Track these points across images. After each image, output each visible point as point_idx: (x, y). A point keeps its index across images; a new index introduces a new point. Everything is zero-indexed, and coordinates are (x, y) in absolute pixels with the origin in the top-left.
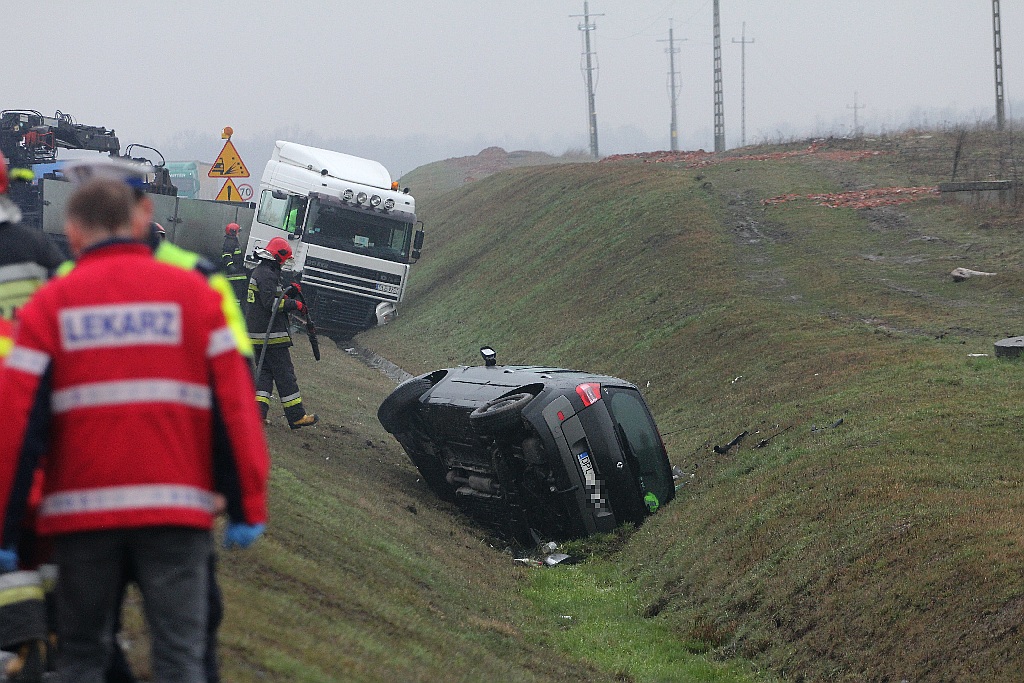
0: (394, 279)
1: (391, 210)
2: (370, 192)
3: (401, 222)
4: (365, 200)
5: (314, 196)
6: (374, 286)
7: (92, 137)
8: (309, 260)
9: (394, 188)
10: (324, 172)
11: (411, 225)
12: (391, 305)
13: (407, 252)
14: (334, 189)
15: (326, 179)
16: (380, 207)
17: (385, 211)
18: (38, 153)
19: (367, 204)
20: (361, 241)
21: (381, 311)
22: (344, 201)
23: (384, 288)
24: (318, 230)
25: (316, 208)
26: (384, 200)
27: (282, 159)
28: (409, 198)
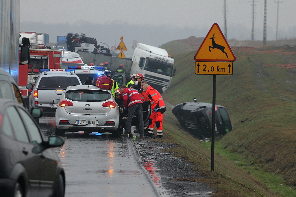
0: (168, 81)
1: (168, 63)
2: (162, 57)
3: (170, 66)
4: (161, 60)
5: (148, 58)
6: (162, 82)
7: (90, 40)
8: (146, 75)
9: (169, 57)
10: (151, 52)
11: (173, 67)
12: (166, 88)
13: (171, 73)
14: (153, 56)
15: (151, 54)
16: (165, 62)
17: (166, 63)
18: (77, 44)
19: (161, 61)
20: (160, 70)
21: (164, 89)
22: (155, 60)
23: (165, 83)
24: (148, 67)
25: (148, 61)
26: (166, 60)
27: (139, 48)
28: (173, 60)
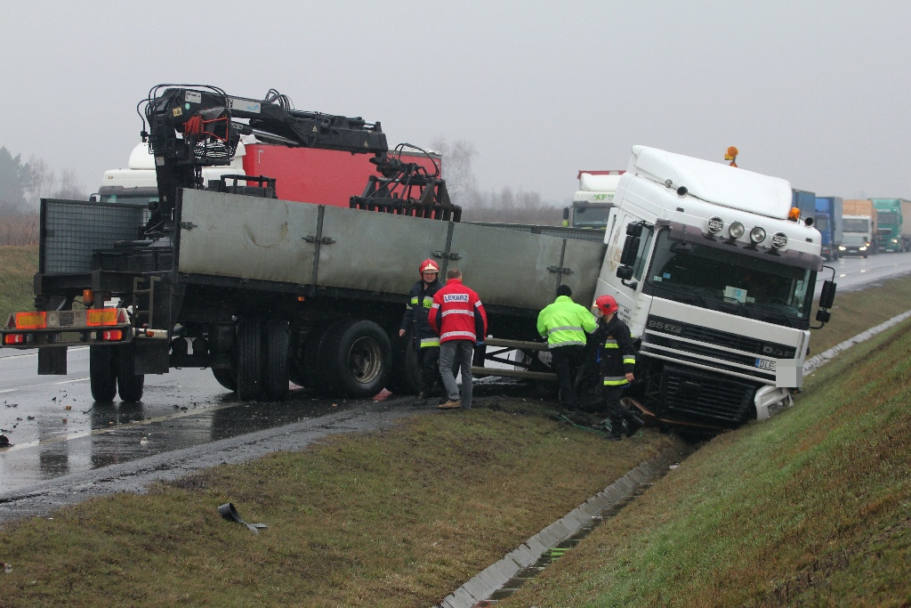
1: (783, 249)
2: (749, 221)
3: (800, 268)
4: (740, 234)
5: (664, 226)
6: (752, 361)
7: (323, 131)
8: (653, 321)
9: (792, 218)
10: (682, 191)
11: (813, 273)
12: (778, 390)
13: (807, 312)
14: (695, 216)
15: (685, 202)
16: (765, 244)
17: (774, 251)
19: (744, 239)
20: (736, 295)
21: (763, 399)
22: (710, 236)
24: (668, 276)
25: (666, 244)
26: (771, 234)
27: (639, 171)
28: (813, 233)
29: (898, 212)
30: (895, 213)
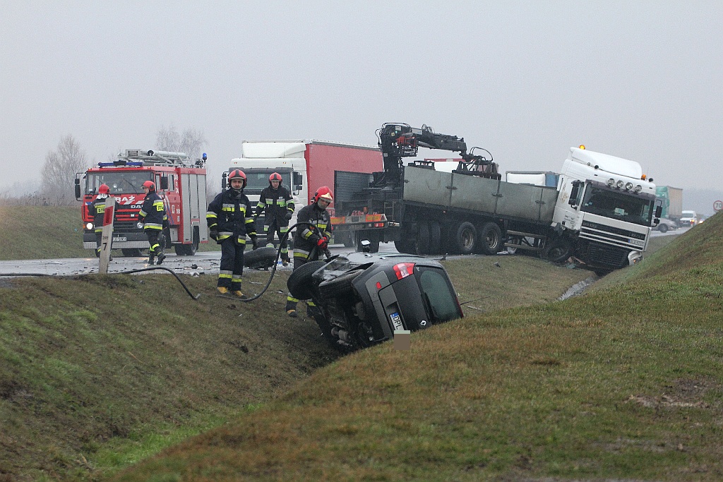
0: (641, 236)
1: (640, 192)
2: (625, 180)
3: (646, 200)
4: (622, 185)
5: (589, 182)
6: (627, 240)
7: (445, 142)
8: (585, 223)
9: (643, 178)
10: (596, 167)
11: (653, 203)
12: (639, 253)
13: (650, 218)
14: (602, 178)
15: (598, 172)
16: (632, 190)
17: (636, 193)
18: (406, 150)
19: (623, 188)
20: (621, 212)
21: (631, 256)
22: (609, 186)
23: (634, 241)
24: (591, 203)
25: (590, 190)
26: (634, 186)
27: (574, 159)
28: (652, 185)
29: (666, 196)
30: (664, 197)
